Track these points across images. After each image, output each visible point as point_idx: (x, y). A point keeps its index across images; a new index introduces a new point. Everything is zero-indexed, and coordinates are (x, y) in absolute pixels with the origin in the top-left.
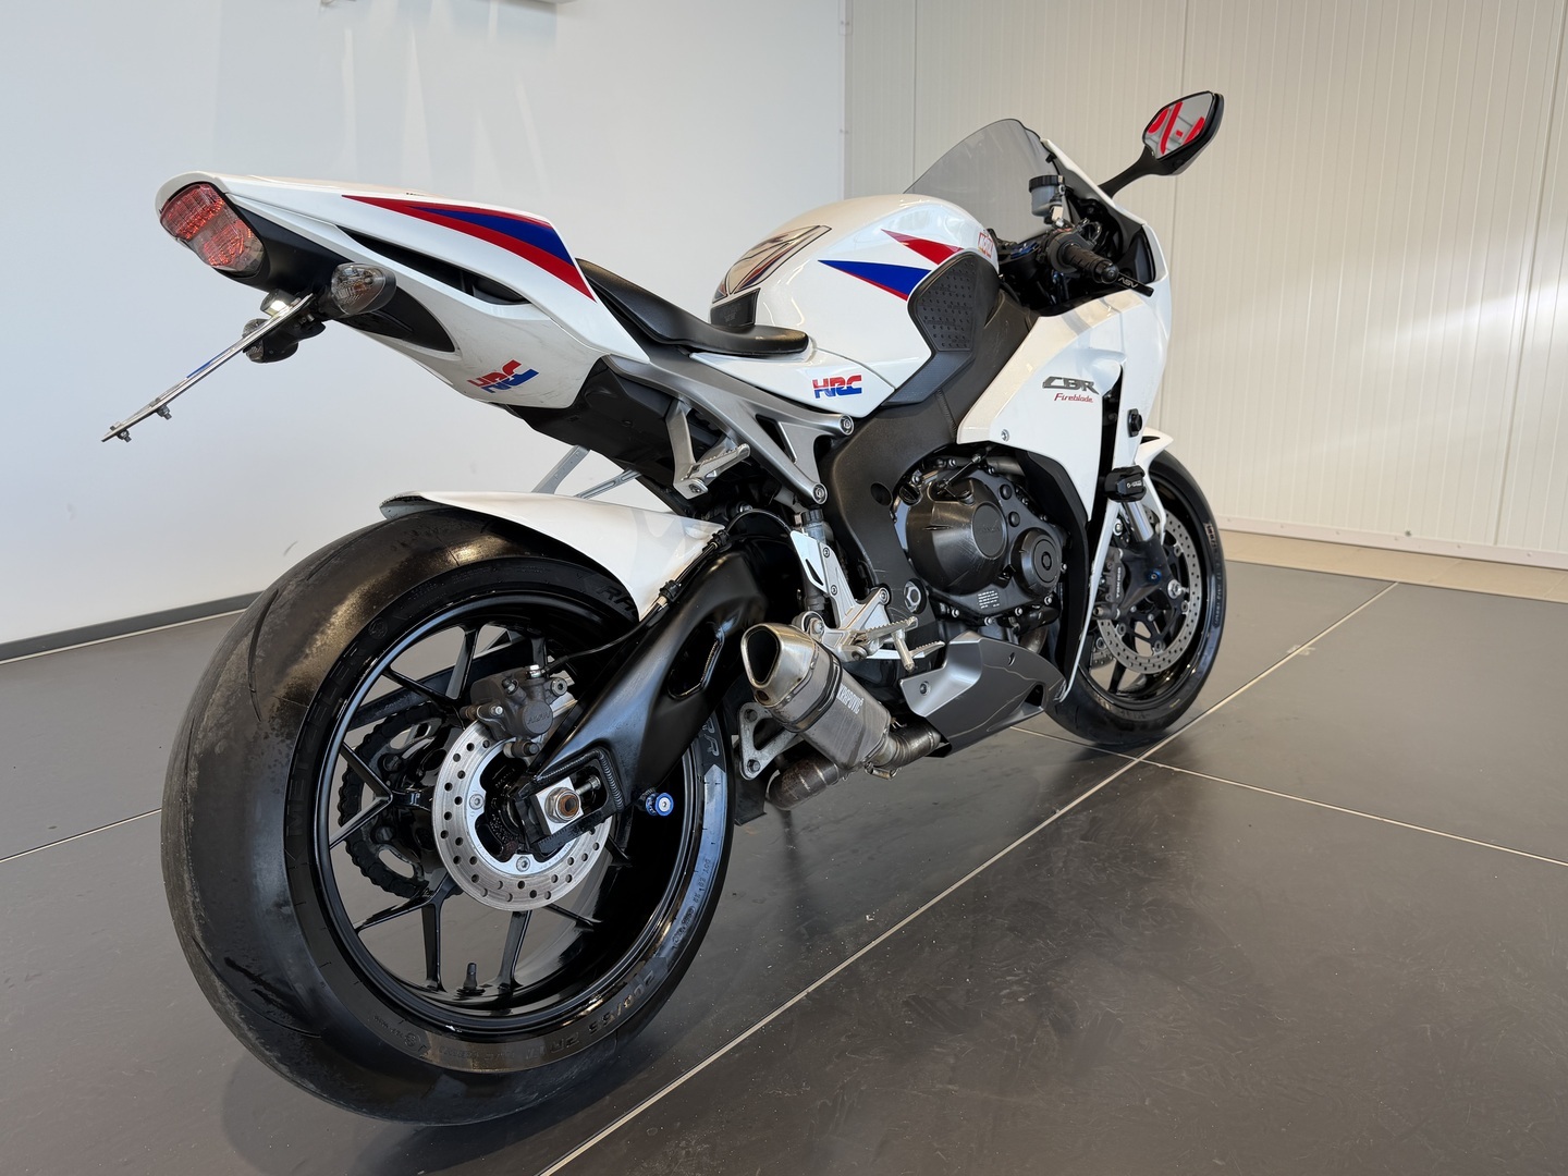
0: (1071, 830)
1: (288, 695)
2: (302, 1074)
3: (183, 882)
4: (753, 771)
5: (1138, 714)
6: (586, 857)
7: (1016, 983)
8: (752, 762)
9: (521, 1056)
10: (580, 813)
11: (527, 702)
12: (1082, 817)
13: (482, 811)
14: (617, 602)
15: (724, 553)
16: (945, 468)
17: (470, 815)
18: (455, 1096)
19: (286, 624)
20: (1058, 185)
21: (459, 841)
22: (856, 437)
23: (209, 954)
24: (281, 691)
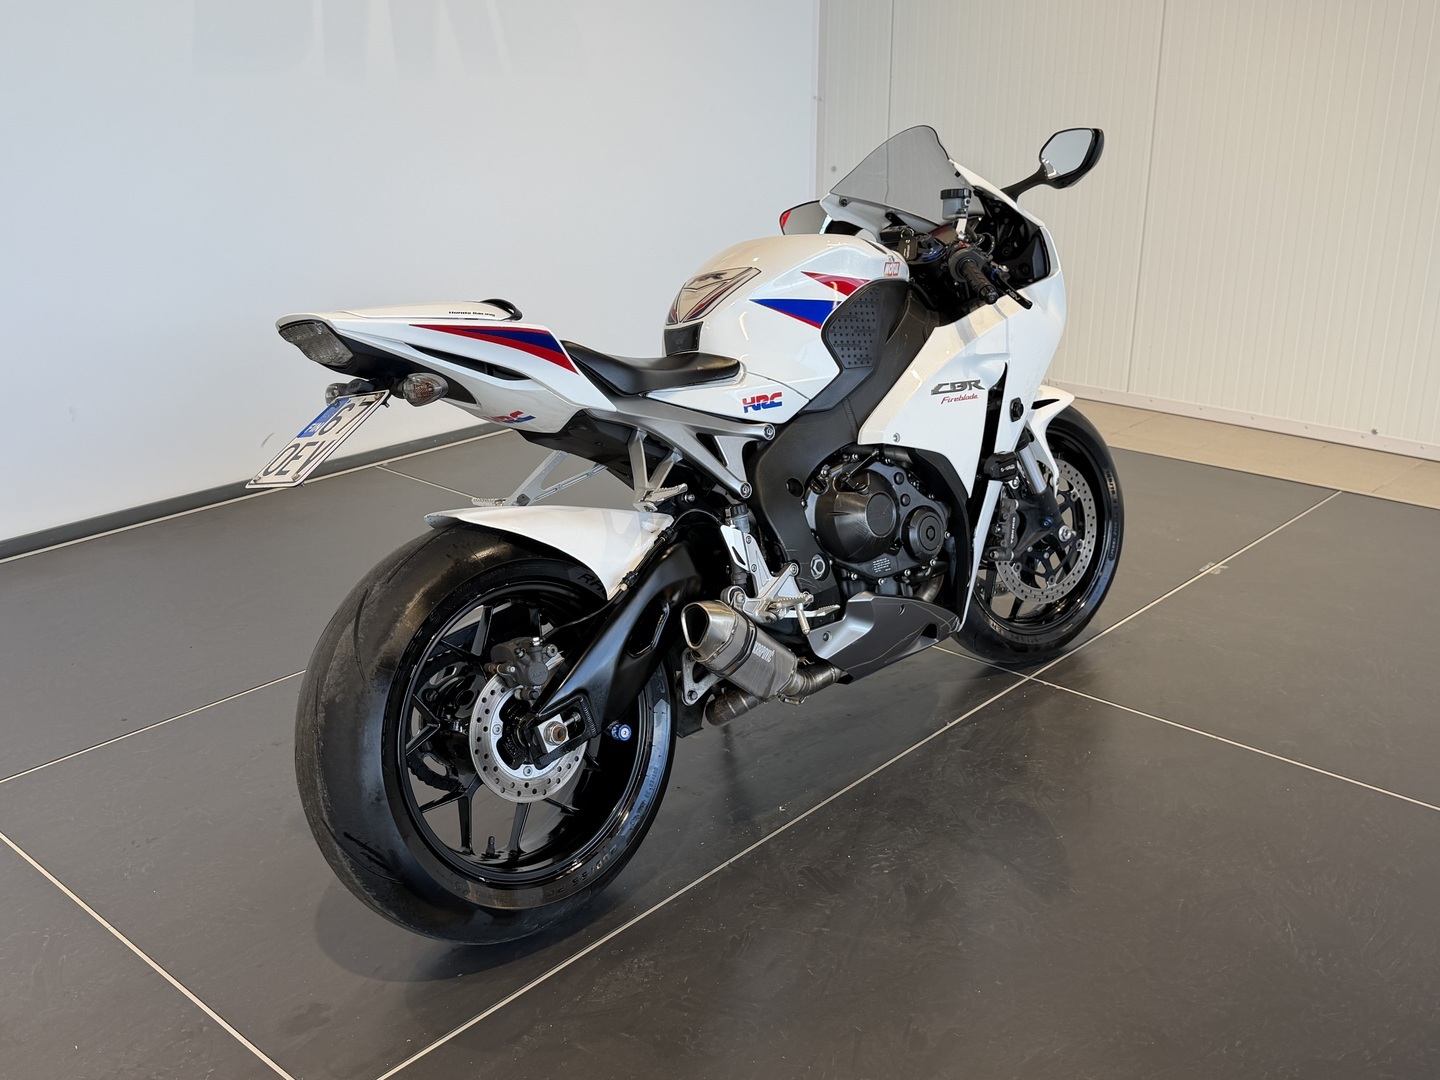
0: (955, 740)
1: (381, 665)
2: (389, 907)
3: (316, 784)
4: (692, 699)
5: (1032, 638)
6: (569, 766)
7: (885, 859)
8: (691, 692)
9: (527, 899)
10: (567, 738)
11: (531, 663)
12: (967, 729)
13: (500, 736)
14: (591, 584)
15: (671, 545)
16: (849, 462)
17: (494, 738)
18: (485, 924)
19: (377, 615)
20: (964, 197)
21: (486, 756)
22: (777, 440)
23: (333, 830)
24: (377, 662)
